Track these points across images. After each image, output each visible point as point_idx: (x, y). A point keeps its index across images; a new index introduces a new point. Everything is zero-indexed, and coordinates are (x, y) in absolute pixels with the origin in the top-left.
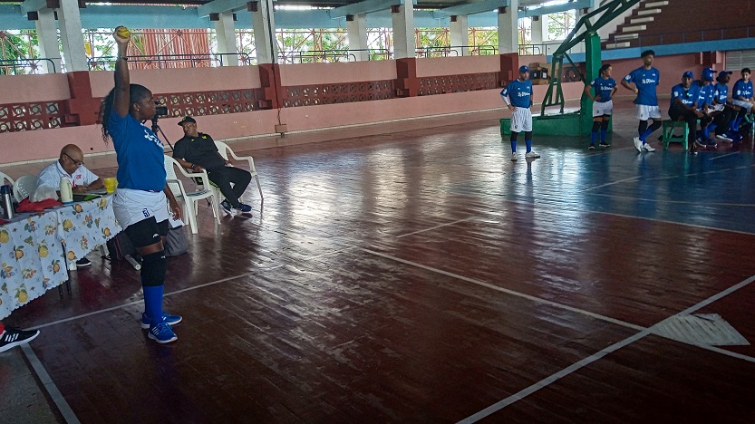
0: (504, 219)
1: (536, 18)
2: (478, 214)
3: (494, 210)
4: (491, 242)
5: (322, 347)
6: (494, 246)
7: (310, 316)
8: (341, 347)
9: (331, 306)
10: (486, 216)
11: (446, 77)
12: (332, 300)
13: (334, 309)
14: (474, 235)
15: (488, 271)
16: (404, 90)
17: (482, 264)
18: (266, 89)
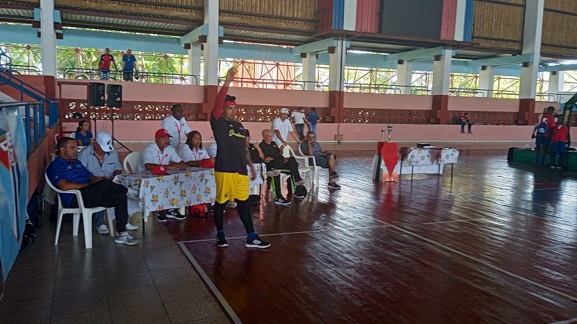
0: (509, 223)
1: (554, 73)
2: (487, 217)
3: (501, 216)
4: (496, 237)
5: (368, 283)
6: (498, 240)
7: (360, 264)
8: (381, 285)
9: (374, 260)
10: (494, 219)
12: (375, 256)
13: (376, 262)
14: (483, 231)
15: (492, 256)
16: (436, 118)
17: (488, 251)
18: (333, 109)
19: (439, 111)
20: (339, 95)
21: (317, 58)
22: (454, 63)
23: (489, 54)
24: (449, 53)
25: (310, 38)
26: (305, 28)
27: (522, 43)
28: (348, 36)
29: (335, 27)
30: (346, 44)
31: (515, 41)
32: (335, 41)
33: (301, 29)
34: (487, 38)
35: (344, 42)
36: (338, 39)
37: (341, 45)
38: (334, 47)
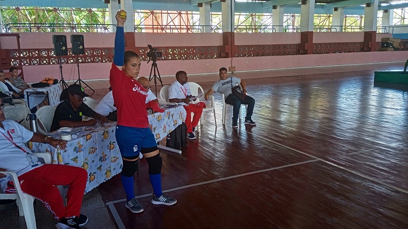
1: (386, 11)
11: (330, 44)
16: (304, 50)
18: (226, 46)
19: (306, 44)
20: (231, 35)
21: (211, 7)
22: (316, 6)
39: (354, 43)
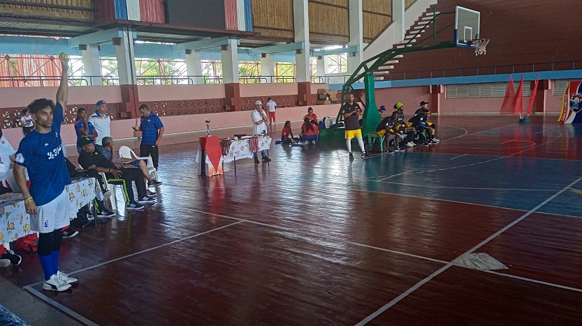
1: (320, 58)
16: (231, 106)
18: (127, 103)
19: (232, 99)
20: (133, 88)
21: (99, 49)
22: (239, 51)
23: (268, 42)
24: (234, 43)
25: (89, 28)
26: (83, 18)
27: (294, 32)
28: (134, 26)
29: (118, 16)
30: (132, 34)
31: (288, 30)
32: (120, 32)
33: (78, 18)
34: (265, 28)
35: (130, 33)
36: (123, 30)
37: (127, 36)
38: (120, 38)
39: (288, 96)
